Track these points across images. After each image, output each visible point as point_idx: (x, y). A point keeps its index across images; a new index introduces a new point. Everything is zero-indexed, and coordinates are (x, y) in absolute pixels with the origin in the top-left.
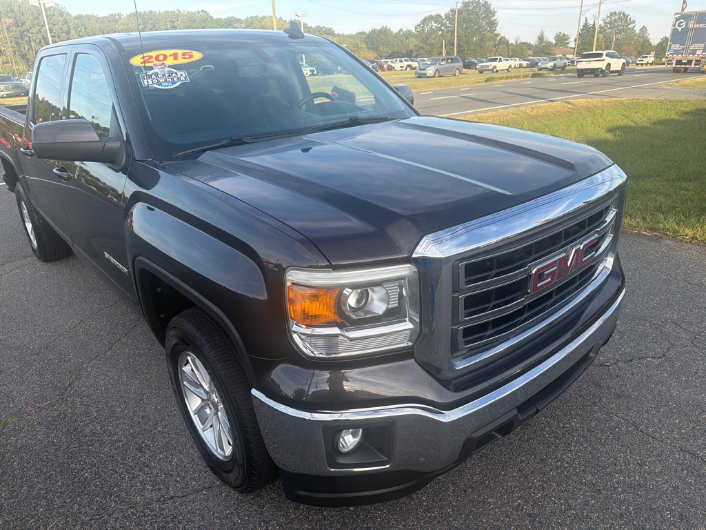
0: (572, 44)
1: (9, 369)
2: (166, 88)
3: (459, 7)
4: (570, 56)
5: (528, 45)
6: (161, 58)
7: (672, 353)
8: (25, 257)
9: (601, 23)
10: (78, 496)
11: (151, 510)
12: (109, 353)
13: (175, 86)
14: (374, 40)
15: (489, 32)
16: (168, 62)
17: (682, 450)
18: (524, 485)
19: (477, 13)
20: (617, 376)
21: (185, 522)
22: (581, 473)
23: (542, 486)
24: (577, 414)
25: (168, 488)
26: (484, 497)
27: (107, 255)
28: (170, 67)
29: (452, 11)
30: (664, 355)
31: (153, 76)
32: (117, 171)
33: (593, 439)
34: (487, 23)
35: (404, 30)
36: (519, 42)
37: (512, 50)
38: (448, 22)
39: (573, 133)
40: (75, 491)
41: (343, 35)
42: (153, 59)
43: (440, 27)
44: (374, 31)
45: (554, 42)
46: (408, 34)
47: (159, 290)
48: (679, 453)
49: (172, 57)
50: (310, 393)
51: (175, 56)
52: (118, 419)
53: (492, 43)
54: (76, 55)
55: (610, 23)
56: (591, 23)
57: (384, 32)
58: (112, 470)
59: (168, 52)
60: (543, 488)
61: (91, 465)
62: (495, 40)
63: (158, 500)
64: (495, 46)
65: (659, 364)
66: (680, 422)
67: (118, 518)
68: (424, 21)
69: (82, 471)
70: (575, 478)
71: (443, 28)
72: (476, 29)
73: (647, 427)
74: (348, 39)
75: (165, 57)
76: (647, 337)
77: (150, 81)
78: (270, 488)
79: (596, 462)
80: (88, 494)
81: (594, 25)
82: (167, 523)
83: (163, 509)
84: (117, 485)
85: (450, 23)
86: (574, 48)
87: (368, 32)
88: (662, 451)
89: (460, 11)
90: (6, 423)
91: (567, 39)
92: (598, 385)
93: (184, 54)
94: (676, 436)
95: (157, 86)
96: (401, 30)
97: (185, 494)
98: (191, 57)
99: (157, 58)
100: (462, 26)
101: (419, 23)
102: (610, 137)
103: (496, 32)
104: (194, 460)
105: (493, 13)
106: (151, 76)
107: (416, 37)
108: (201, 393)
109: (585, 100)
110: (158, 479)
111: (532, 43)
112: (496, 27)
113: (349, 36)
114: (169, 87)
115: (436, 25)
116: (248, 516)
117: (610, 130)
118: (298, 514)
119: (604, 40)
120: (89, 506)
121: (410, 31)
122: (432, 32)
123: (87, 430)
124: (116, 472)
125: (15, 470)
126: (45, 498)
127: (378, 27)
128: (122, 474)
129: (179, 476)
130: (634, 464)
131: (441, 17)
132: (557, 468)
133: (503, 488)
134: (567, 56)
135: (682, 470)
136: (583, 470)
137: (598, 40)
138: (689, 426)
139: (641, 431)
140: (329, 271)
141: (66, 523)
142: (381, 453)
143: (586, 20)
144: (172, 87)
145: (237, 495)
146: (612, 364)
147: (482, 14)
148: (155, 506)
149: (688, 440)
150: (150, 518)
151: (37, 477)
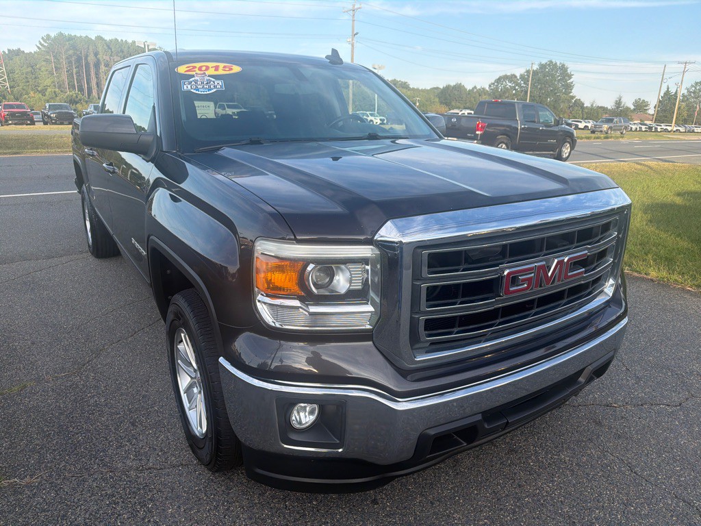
0: (651, 111)
1: (41, 342)
2: (203, 93)
3: (535, 69)
4: (648, 122)
5: (604, 109)
6: (204, 68)
7: (690, 403)
8: (81, 252)
9: (685, 92)
10: (68, 454)
11: (128, 477)
12: (130, 339)
13: (210, 92)
14: (447, 95)
15: (564, 93)
16: (207, 73)
17: (676, 497)
18: (495, 506)
19: (553, 76)
20: (622, 418)
21: (155, 491)
22: (559, 504)
23: (514, 510)
24: (569, 448)
25: (148, 460)
26: (450, 512)
27: (133, 241)
28: (209, 76)
29: (528, 72)
30: (680, 404)
31: (193, 83)
32: (148, 162)
33: (580, 473)
34: (563, 85)
35: (478, 88)
36: (594, 105)
37: (587, 113)
38: (522, 82)
39: (637, 194)
40: (66, 450)
41: (418, 89)
42: (197, 69)
43: (515, 87)
44: (448, 87)
45: (632, 107)
46: (482, 92)
47: (168, 271)
48: (672, 499)
49: (214, 69)
50: (272, 367)
51: (217, 68)
52: (121, 395)
53: (567, 105)
54: (137, 66)
55: (694, 92)
56: (673, 91)
57: (459, 88)
58: (104, 437)
59: (210, 64)
60: (514, 512)
61: (87, 430)
62: (570, 102)
63: (137, 469)
64: (569, 108)
65: (672, 412)
66: (681, 470)
67: (96, 479)
68: (499, 80)
69: (77, 434)
70: (551, 508)
71: (517, 87)
72: (551, 90)
73: (643, 470)
74: (421, 93)
75: (207, 68)
76: (666, 385)
77: (189, 87)
78: (242, 473)
79: (578, 495)
80: (77, 454)
81: (676, 93)
82: (139, 489)
83: (139, 477)
84: (104, 451)
85: (524, 83)
86: (653, 115)
87: (441, 87)
88: (653, 495)
89: (535, 73)
90: (25, 387)
91: (646, 106)
92: (599, 423)
93: (225, 67)
94: (673, 483)
95: (195, 91)
96: (475, 87)
97: (163, 467)
98: (231, 69)
99: (200, 69)
100: (537, 87)
101: (493, 82)
102: (678, 200)
103: (571, 94)
104: (179, 439)
105: (570, 76)
106: (191, 82)
107: (489, 95)
108: (191, 372)
109: (656, 163)
110: (142, 451)
111: (609, 108)
112: (571, 90)
113: (423, 91)
114: (205, 93)
115: (510, 84)
116: (214, 495)
117: (679, 194)
118: (262, 500)
119: (687, 108)
120: (74, 465)
121: (483, 89)
122: (506, 90)
123: (92, 401)
124: (107, 440)
125: (20, 425)
126: (39, 452)
127: (452, 84)
128: (111, 441)
129: (161, 451)
130: (619, 503)
131: (516, 77)
132: (534, 496)
133: (472, 506)
134: (646, 122)
135: (672, 516)
136: (561, 501)
137: (679, 108)
138: (691, 475)
139: (635, 473)
140: (293, 244)
141: (51, 476)
142: (333, 434)
143: (668, 88)
144: (208, 92)
145: (209, 475)
146: (620, 406)
147: (558, 76)
148: (132, 473)
149: (685, 488)
150: (125, 483)
151: (37, 434)
